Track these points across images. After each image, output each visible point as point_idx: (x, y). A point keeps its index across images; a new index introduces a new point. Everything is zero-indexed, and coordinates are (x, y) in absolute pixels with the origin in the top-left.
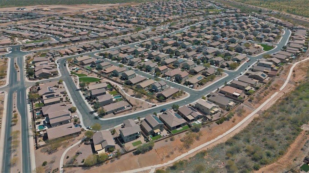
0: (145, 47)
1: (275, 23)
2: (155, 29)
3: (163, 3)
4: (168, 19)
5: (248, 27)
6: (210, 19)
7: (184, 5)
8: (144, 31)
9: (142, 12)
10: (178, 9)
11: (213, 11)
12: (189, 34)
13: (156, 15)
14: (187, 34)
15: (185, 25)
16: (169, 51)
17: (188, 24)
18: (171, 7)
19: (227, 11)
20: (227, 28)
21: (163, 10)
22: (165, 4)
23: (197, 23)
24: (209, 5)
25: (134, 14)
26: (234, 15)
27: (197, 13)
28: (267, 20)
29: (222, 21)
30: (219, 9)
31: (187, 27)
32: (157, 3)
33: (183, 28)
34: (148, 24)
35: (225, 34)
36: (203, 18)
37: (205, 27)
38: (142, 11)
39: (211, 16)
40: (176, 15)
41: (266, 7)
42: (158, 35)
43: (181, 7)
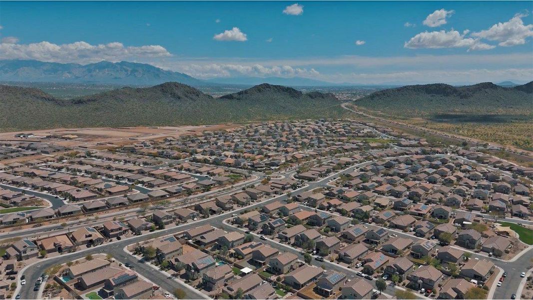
0: (246, 226)
1: (508, 170)
2: (269, 179)
3: (283, 126)
4: (293, 157)
5: (459, 179)
6: (375, 158)
7: (320, 129)
8: (246, 182)
9: (245, 143)
10: (310, 137)
11: (376, 141)
12: (341, 192)
13: (270, 148)
14: (336, 193)
15: (328, 172)
16: (300, 241)
17: (334, 169)
18: (297, 134)
19: (403, 143)
20: (415, 179)
21: (284, 139)
22: (286, 128)
23: (351, 167)
24: (365, 131)
25: (229, 146)
26: (420, 152)
27: (347, 146)
28: (487, 163)
29: (400, 163)
30: (386, 139)
31: (332, 174)
32: (273, 125)
33: (326, 178)
34: (254, 168)
35: (419, 196)
36: (361, 155)
37: (371, 176)
38: (246, 140)
39: (375, 153)
40: (308, 149)
41: (471, 136)
42: (276, 193)
43: (314, 134)
